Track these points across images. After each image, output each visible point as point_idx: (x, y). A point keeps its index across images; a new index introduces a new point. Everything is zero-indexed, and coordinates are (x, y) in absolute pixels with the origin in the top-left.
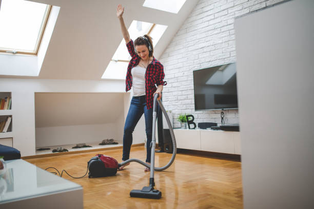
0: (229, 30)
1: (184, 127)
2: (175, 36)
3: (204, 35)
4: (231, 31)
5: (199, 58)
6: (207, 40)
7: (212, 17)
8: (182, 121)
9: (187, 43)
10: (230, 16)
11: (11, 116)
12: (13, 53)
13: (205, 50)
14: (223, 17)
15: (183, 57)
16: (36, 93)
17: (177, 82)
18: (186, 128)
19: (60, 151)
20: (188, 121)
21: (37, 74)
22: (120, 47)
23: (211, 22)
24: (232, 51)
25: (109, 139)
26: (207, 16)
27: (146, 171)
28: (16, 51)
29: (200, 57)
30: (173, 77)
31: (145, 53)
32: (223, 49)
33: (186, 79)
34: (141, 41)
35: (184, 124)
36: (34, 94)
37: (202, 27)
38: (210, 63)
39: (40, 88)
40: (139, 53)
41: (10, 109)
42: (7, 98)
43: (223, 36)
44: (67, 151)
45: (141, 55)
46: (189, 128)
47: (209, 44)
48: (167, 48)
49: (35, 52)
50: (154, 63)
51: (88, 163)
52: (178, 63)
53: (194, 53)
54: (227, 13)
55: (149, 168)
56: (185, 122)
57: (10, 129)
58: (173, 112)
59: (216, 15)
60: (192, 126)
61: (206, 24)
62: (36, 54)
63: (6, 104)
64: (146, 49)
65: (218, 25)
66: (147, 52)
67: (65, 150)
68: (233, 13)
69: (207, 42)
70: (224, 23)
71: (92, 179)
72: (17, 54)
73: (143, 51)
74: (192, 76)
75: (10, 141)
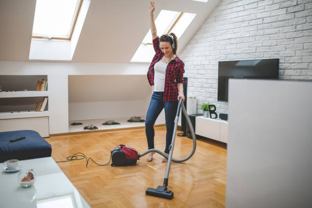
0: (257, 25)
1: (206, 116)
2: (204, 23)
3: (232, 26)
4: (259, 26)
5: (225, 49)
6: (234, 32)
7: (241, 8)
8: (205, 110)
9: (215, 32)
10: (259, 10)
11: (47, 97)
12: (49, 39)
13: (232, 41)
14: (252, 10)
15: (210, 46)
16: (69, 76)
17: (203, 69)
18: (208, 117)
19: (91, 129)
20: (210, 110)
21: (70, 58)
22: (148, 34)
23: (240, 14)
24: (258, 47)
25: (137, 116)
26: (237, 6)
27: (163, 162)
28: (52, 37)
29: (227, 48)
30: (200, 64)
31: (168, 50)
32: (250, 43)
33: (212, 68)
34: (165, 39)
35: (206, 113)
36: (67, 77)
37: (230, 17)
38: (236, 56)
39: (72, 71)
40: (163, 49)
41: (47, 90)
42: (43, 80)
43: (250, 29)
44: (97, 128)
45: (164, 51)
46: (211, 117)
47: (236, 37)
48: (195, 34)
49: (68, 37)
50: (177, 60)
51: (112, 152)
52: (205, 51)
53: (221, 43)
54: (257, 6)
55: (167, 159)
56: (207, 111)
57: (46, 109)
58: (198, 98)
59: (246, 7)
60: (213, 115)
61: (235, 15)
62: (70, 39)
63: (43, 86)
64: (170, 46)
65: (246, 18)
66: (170, 50)
67: (95, 128)
68: (263, 7)
69: (234, 33)
70: (253, 17)
71: (113, 168)
72: (52, 40)
73: (167, 48)
74: (218, 66)
75: (46, 119)
